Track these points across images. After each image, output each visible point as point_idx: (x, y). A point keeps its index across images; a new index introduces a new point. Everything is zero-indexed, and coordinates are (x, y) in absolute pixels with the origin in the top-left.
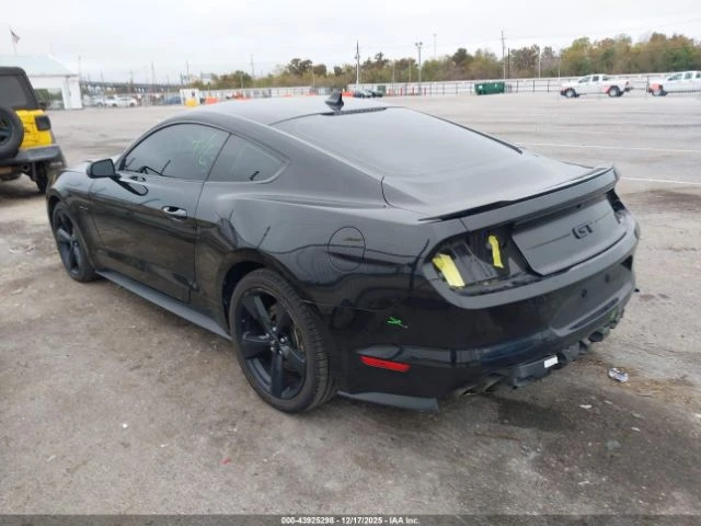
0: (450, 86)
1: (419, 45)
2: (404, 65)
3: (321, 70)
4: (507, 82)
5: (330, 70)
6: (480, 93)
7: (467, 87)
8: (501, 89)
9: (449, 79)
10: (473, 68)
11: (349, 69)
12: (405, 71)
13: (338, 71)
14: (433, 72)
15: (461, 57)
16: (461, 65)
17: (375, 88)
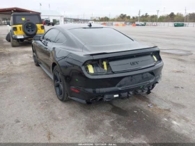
0: (166, 24)
1: (158, 11)
2: (153, 17)
3: (129, 17)
4: (185, 23)
5: (131, 17)
6: (175, 26)
7: (171, 24)
8: (182, 25)
9: (167, 21)
10: (175, 18)
11: (137, 18)
12: (153, 19)
13: (134, 18)
14: (162, 19)
15: (172, 15)
16: (171, 17)
17: (143, 23)
